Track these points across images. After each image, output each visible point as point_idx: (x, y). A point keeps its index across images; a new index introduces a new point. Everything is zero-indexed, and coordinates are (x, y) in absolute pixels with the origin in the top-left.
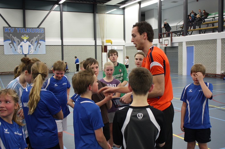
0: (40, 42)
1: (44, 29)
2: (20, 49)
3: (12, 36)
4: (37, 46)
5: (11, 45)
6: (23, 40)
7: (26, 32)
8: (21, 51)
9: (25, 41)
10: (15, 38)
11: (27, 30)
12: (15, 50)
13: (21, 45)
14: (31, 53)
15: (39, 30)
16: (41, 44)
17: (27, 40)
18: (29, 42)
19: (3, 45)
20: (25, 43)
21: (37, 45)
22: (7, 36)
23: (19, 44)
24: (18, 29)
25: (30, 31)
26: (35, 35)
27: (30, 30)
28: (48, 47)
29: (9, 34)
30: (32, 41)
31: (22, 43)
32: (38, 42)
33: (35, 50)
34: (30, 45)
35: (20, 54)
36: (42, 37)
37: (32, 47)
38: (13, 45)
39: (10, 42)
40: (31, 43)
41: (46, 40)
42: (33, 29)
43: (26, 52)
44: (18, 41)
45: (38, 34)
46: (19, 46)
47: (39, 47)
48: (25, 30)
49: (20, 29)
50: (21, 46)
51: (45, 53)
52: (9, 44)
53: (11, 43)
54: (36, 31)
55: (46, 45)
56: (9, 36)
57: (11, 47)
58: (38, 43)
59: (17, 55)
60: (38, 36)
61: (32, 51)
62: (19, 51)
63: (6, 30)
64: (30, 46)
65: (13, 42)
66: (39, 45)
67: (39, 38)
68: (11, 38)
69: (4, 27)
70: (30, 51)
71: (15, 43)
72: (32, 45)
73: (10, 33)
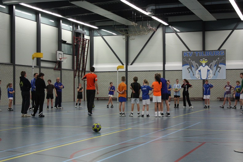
0: (220, 66)
1: (225, 50)
2: (198, 74)
3: (190, 60)
4: (216, 71)
5: (190, 69)
6: (201, 64)
7: (205, 55)
8: (199, 76)
9: (204, 65)
10: (194, 63)
11: (206, 53)
12: (194, 75)
13: (199, 69)
14: (210, 78)
15: (219, 52)
16: (221, 68)
17: (206, 64)
18: (208, 66)
19: (182, 70)
20: (204, 67)
21: (217, 69)
22: (186, 61)
23: (197, 68)
24: (197, 53)
25: (209, 54)
26: (215, 58)
27: (209, 52)
28: (229, 71)
29: (187, 58)
30: (211, 65)
31: (201, 68)
32: (218, 65)
33: (215, 74)
34: (209, 69)
35: (198, 79)
36: (222, 60)
37: (211, 71)
38: (192, 70)
39: (189, 66)
40: (210, 68)
41: (227, 63)
42: (212, 52)
43: (204, 77)
44: (197, 65)
45: (218, 57)
46: (197, 71)
47: (219, 71)
48: (204, 54)
49: (199, 52)
50: (200, 71)
51: (225, 78)
52: (188, 69)
53: (189, 68)
54: (216, 53)
55: (226, 69)
56: (188, 60)
57: (189, 72)
58: (218, 67)
59: (195, 80)
60: (218, 59)
61: (211, 76)
62: (197, 76)
63: (185, 54)
64: (208, 71)
65: (191, 66)
66: (219, 69)
67: (218, 61)
68: (190, 62)
69: (183, 52)
70: (209, 76)
71: (193, 67)
72: (211, 69)
73: (189, 57)
